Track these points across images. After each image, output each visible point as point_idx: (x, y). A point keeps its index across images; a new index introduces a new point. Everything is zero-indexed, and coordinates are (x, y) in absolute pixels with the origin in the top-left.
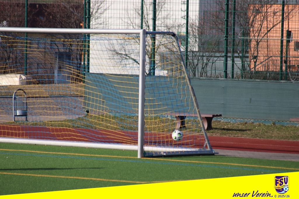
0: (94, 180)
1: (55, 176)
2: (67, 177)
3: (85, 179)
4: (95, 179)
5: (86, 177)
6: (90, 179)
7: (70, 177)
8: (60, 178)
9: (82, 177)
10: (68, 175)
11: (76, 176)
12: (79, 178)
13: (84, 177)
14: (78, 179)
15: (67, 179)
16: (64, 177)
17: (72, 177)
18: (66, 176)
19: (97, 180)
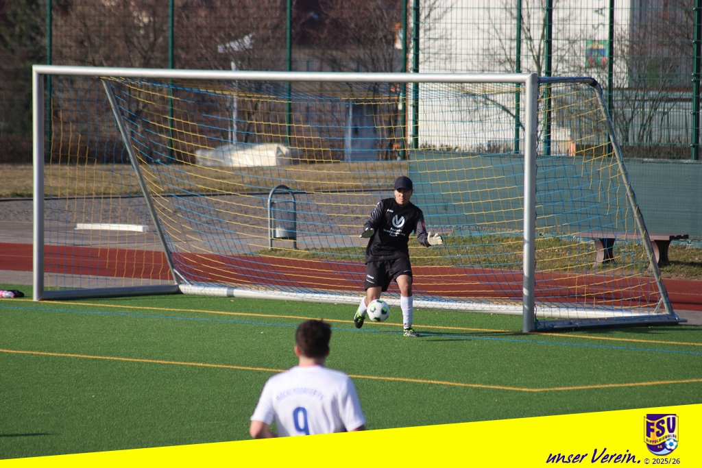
0: (437, 384)
1: (359, 376)
2: (382, 378)
3: (419, 383)
4: (438, 382)
5: (420, 378)
6: (429, 381)
7: (389, 379)
8: (369, 380)
9: (411, 378)
10: (384, 374)
11: (399, 377)
12: (407, 380)
13: (416, 378)
14: (404, 382)
15: (383, 382)
16: (376, 378)
17: (393, 379)
18: (379, 375)
19: (442, 384)
